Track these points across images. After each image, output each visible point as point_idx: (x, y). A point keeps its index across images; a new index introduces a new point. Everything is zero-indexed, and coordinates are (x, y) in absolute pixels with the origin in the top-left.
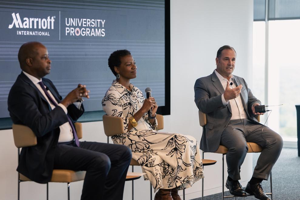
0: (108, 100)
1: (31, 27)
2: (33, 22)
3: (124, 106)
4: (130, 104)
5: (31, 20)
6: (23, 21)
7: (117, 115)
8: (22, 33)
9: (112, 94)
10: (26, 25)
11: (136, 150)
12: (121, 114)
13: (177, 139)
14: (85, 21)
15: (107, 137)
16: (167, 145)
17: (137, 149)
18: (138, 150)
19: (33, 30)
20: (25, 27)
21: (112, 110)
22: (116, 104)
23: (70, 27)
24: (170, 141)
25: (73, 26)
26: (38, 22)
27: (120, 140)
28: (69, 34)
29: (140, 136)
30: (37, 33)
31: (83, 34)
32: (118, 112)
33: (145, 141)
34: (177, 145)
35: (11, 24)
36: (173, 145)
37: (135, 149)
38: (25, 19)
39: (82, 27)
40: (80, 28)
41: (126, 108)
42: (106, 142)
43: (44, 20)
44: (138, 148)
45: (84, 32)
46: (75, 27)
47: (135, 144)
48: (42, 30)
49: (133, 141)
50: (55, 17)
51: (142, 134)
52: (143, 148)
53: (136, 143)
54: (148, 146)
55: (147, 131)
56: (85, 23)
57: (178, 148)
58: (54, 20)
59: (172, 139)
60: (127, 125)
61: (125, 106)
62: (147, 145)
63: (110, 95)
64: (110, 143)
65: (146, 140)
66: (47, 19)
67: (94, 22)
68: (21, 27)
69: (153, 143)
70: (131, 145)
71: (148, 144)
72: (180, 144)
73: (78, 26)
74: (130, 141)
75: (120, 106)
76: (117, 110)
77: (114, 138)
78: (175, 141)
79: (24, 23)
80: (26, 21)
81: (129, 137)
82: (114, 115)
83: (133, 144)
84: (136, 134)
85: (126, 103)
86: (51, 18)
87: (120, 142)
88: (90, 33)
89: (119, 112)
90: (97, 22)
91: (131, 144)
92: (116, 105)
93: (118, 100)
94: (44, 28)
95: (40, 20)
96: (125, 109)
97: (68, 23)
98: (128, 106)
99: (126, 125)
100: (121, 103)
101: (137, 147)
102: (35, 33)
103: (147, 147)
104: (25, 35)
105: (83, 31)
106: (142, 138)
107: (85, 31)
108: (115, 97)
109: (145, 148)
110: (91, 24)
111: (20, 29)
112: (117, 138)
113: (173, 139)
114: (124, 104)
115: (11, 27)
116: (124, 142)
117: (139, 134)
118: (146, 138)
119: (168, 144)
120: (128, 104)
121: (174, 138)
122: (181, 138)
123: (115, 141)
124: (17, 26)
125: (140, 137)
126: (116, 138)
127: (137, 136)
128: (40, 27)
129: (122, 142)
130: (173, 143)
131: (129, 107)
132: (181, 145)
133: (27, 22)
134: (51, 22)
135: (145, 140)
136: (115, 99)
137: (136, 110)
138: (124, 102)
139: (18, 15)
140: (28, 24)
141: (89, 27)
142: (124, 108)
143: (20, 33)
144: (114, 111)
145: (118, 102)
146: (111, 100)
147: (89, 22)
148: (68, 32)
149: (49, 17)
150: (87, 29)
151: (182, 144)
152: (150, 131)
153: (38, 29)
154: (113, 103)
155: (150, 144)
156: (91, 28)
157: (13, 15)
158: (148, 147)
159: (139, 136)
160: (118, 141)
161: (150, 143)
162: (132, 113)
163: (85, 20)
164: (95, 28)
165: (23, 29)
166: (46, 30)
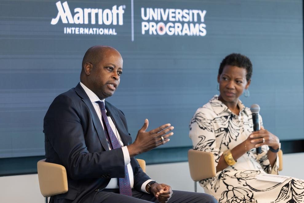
0: (195, 121)
1: (86, 22)
2: (90, 14)
3: (217, 132)
4: (227, 130)
5: (87, 11)
6: (73, 14)
7: (205, 144)
8: (72, 30)
9: (201, 114)
10: (78, 18)
11: (233, 201)
12: (212, 143)
13: (295, 186)
14: (173, 13)
15: (193, 182)
16: (280, 194)
17: (235, 199)
18: (236, 201)
19: (89, 26)
20: (77, 22)
21: (199, 137)
22: (206, 128)
23: (148, 21)
24: (285, 188)
25: (153, 20)
26: (97, 15)
27: (212, 185)
28: (147, 32)
29: (240, 178)
30: (96, 31)
31: (171, 31)
32: (206, 139)
33: (247, 187)
34: (294, 196)
35: (55, 17)
36: (288, 195)
37: (232, 198)
38: (76, 10)
39: (168, 21)
40: (166, 23)
41: (220, 135)
42: (193, 191)
43: (107, 11)
44: (236, 197)
45: (171, 29)
46: (157, 22)
47: (232, 191)
48: (104, 26)
49: (229, 187)
50: (124, 7)
51: (244, 176)
52: (243, 197)
53: (233, 189)
54: (250, 195)
55: (252, 171)
56: (174, 15)
57: (295, 200)
58: (123, 12)
59: (287, 185)
60: (219, 157)
61: (219, 132)
62: (249, 192)
63: (198, 115)
64: (198, 191)
65: (249, 186)
66: (111, 9)
67: (188, 14)
68: (71, 22)
69: (259, 191)
70: (226, 193)
71: (251, 192)
72: (298, 193)
73: (162, 20)
74: (226, 186)
75: (212, 131)
76: (205, 137)
77: (202, 182)
78: (292, 188)
79: (76, 16)
80: (78, 12)
81: (224, 181)
82: (200, 144)
83: (229, 191)
84: (235, 175)
85: (220, 128)
86: (118, 9)
87: (212, 188)
88: (182, 31)
89: (208, 141)
90: (193, 14)
91: (226, 191)
92: (204, 129)
93: (209, 122)
94: (108, 23)
95: (100, 10)
96: (217, 136)
97: (145, 15)
98: (222, 132)
99: (217, 157)
100: (212, 127)
101: (234, 195)
102: (93, 31)
103: (249, 197)
104: (77, 34)
105: (170, 27)
106: (243, 182)
107: (174, 27)
108: (205, 118)
109: (246, 197)
110: (183, 17)
111: (69, 25)
112: (206, 181)
113: (289, 186)
114: (218, 130)
115: (54, 22)
116: (218, 188)
117: (239, 176)
118: (249, 182)
119: (281, 192)
120: (222, 129)
121: (290, 183)
122: (300, 184)
123: (204, 186)
124: (65, 21)
125: (240, 180)
126: (204, 182)
127: (236, 179)
128: (100, 23)
129: (215, 189)
130: (288, 192)
131: (223, 135)
132: (300, 194)
133: (80, 15)
134: (118, 14)
135: (247, 185)
136: (204, 121)
137: (236, 140)
138: (217, 126)
139: (65, 4)
140: (81, 18)
141: (179, 22)
142: (217, 134)
143: (68, 31)
144: (201, 139)
145: (208, 125)
146: (198, 122)
147: (180, 14)
148: (147, 29)
149: (115, 7)
150: (177, 25)
151: (302, 193)
152: (257, 171)
153: (97, 26)
154: (201, 126)
155: (254, 192)
156: (183, 23)
157: (58, 4)
158: (251, 197)
159: (238, 179)
160: (209, 186)
161: (254, 189)
162: (227, 144)
163: (173, 10)
164: (189, 23)
165: (74, 25)
166: (111, 26)
